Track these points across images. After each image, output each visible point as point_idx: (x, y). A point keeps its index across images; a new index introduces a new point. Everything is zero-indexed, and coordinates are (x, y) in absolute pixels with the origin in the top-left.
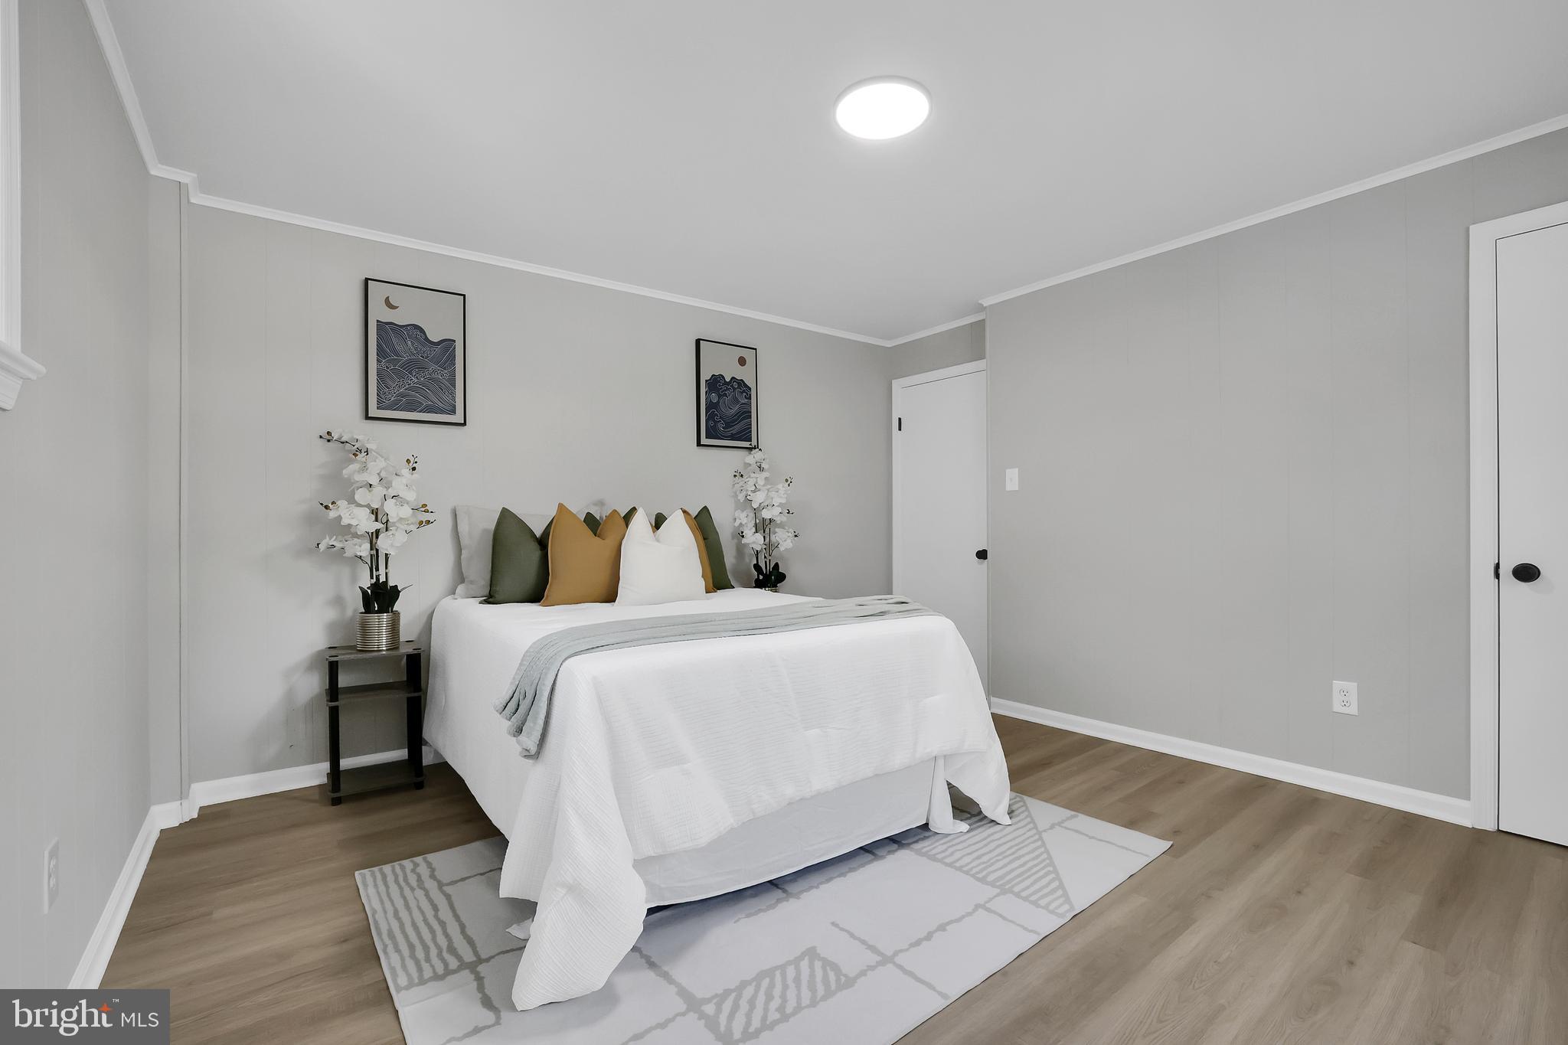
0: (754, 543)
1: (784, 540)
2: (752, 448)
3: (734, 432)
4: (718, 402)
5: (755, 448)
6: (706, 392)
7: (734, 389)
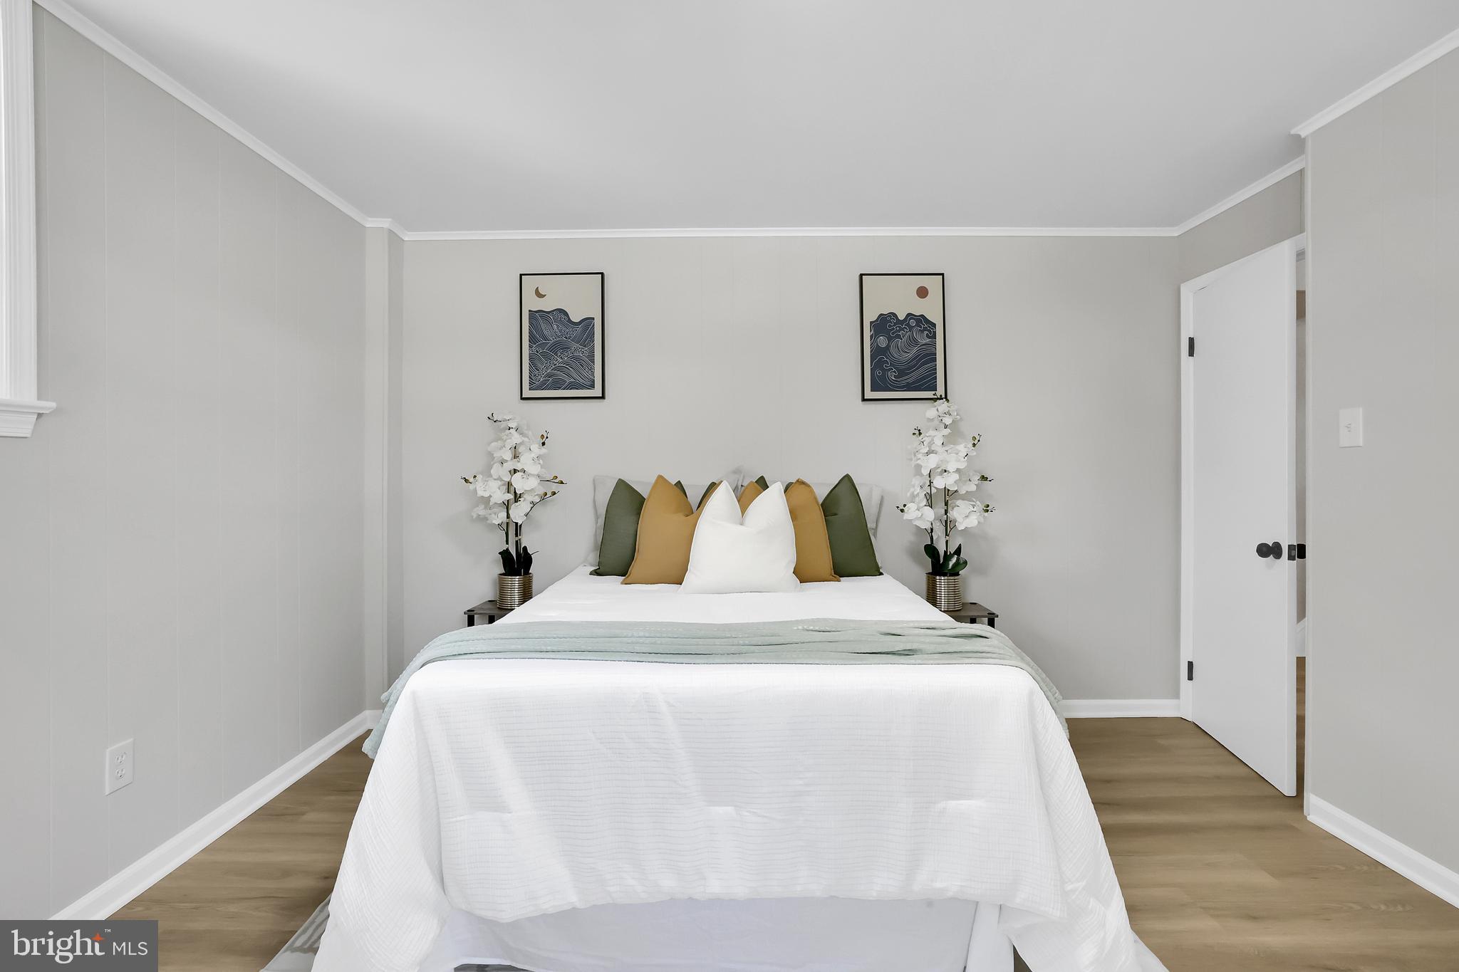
0: (917, 519)
1: (965, 516)
2: (938, 399)
3: (910, 381)
4: (888, 347)
5: (941, 399)
6: (871, 337)
7: (911, 328)
